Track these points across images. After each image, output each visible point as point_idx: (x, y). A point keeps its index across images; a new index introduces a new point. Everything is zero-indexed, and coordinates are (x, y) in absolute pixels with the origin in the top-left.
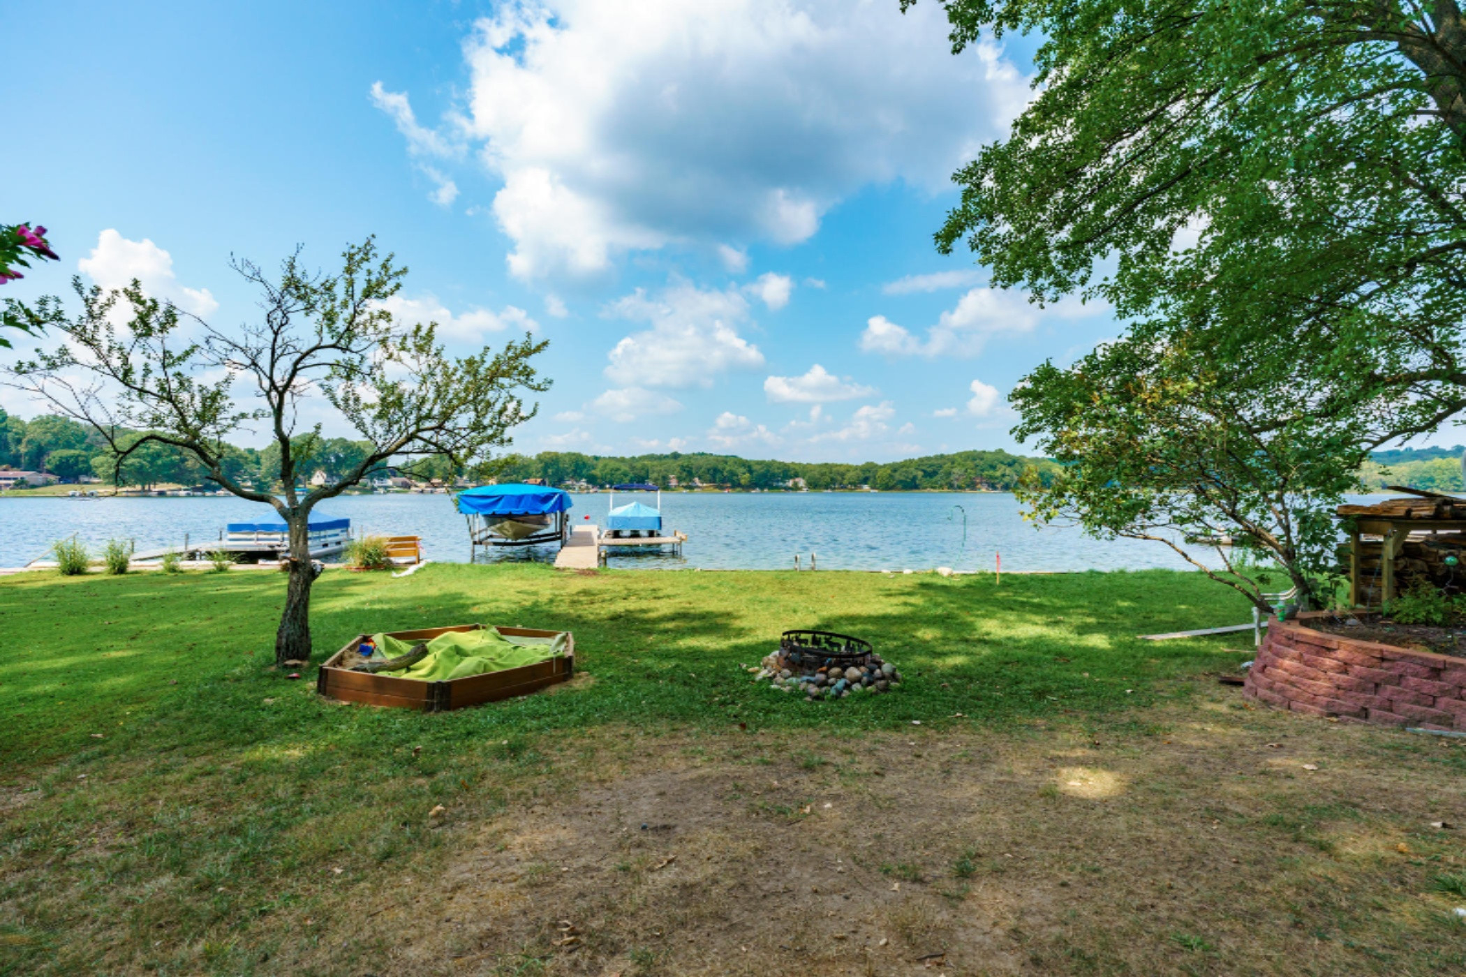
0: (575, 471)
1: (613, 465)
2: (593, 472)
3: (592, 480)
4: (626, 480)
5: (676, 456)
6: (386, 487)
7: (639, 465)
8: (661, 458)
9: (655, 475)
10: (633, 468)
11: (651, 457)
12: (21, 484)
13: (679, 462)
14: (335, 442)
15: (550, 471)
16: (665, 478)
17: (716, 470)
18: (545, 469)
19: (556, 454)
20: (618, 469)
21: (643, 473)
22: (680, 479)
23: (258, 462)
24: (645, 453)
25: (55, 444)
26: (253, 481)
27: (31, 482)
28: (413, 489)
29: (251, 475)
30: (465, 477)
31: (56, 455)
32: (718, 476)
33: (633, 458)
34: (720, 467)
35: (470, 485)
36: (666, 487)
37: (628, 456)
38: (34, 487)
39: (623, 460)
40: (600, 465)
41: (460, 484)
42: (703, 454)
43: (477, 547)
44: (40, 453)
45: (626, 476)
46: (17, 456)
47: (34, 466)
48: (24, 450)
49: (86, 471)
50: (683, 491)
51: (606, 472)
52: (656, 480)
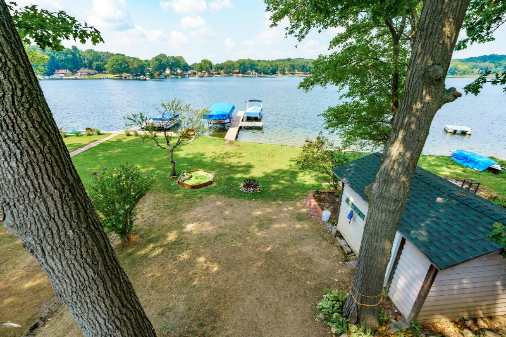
0: (250, 67)
1: (265, 64)
2: (257, 67)
3: (257, 71)
4: (269, 71)
5: (289, 60)
6: (189, 74)
7: (274, 64)
8: (283, 61)
9: (280, 68)
10: (272, 66)
11: (279, 60)
12: (89, 74)
13: (290, 62)
15: (242, 67)
16: (284, 70)
17: (304, 67)
18: (241, 65)
19: (244, 60)
20: (266, 66)
21: (275, 68)
22: (289, 71)
23: (149, 65)
24: (277, 59)
25: (94, 60)
26: (149, 73)
27: (92, 73)
28: (197, 75)
29: (148, 70)
30: (213, 70)
31: (95, 64)
32: (305, 69)
34: (305, 65)
35: (215, 73)
36: (284, 74)
37: (270, 60)
38: (92, 75)
39: (269, 62)
40: (260, 64)
41: (211, 72)
42: (300, 58)
44: (91, 63)
45: (269, 69)
46: (85, 64)
47: (90, 67)
48: (86, 62)
49: (105, 69)
50: (291, 75)
51: (262, 67)
52: (281, 70)
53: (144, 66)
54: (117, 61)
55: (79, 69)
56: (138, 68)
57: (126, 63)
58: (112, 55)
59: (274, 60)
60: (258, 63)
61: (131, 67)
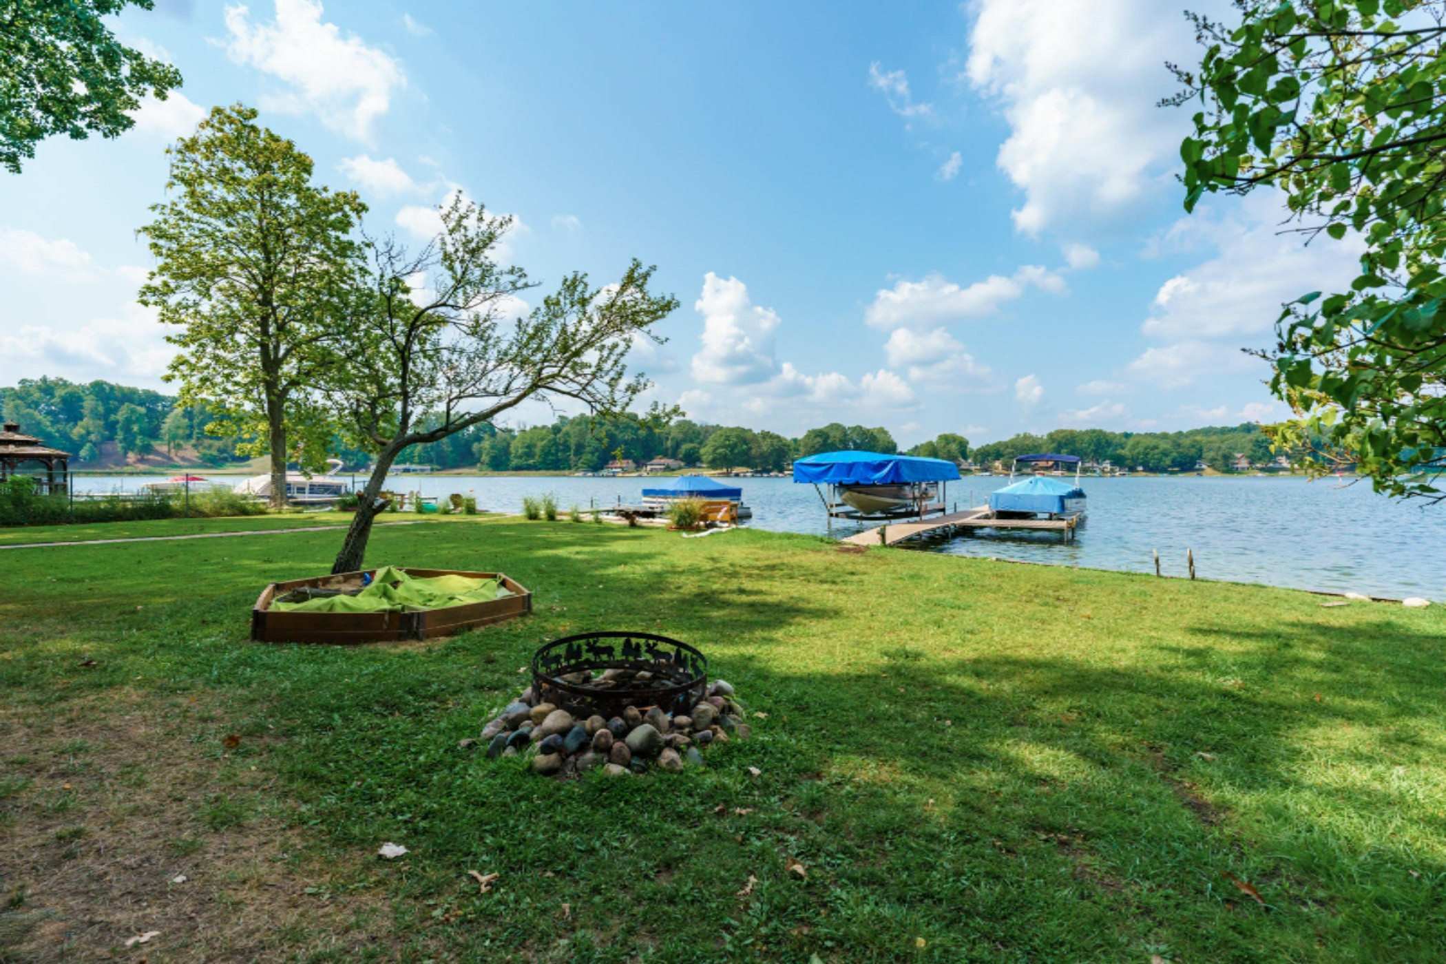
0: (1095, 451)
1: (1149, 442)
2: (1120, 451)
3: (1118, 461)
4: (1168, 461)
5: (1248, 427)
7: (1187, 442)
8: (1224, 431)
9: (1211, 454)
10: (1177, 446)
11: (1208, 431)
12: (668, 469)
13: (1253, 435)
14: (854, 429)
16: (1226, 458)
19: (1072, 432)
20: (1155, 447)
21: (1192, 453)
22: (1252, 459)
24: (1199, 427)
25: (684, 441)
27: (673, 467)
30: (970, 460)
31: (685, 447)
33: (1180, 434)
35: (973, 468)
36: (1229, 470)
37: (1172, 431)
38: (673, 470)
39: (1164, 436)
40: (1131, 442)
41: (963, 467)
43: (833, 519)
44: (677, 445)
45: (1166, 455)
46: (667, 449)
47: (674, 456)
48: (669, 443)
49: (699, 459)
50: (1260, 474)
51: (1140, 449)
52: (1214, 459)
53: (783, 451)
54: (728, 438)
55: (651, 459)
56: (771, 454)
57: (745, 441)
58: (721, 428)
59: (1185, 431)
60: (1124, 439)
61: (753, 452)
